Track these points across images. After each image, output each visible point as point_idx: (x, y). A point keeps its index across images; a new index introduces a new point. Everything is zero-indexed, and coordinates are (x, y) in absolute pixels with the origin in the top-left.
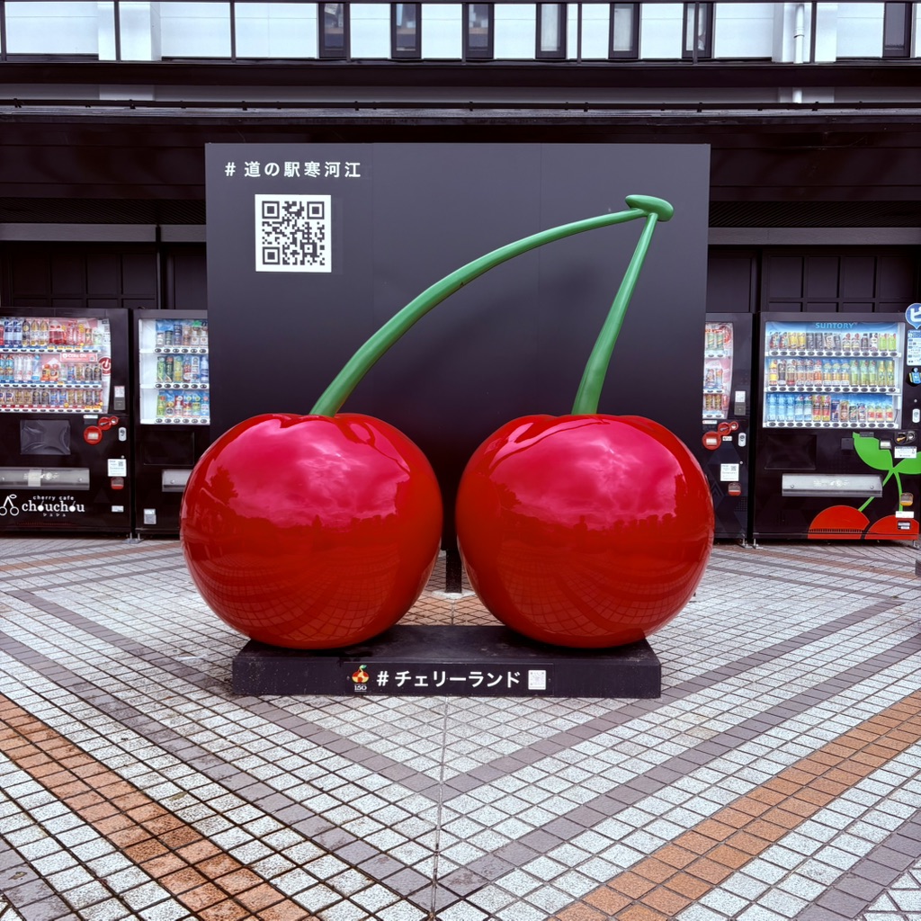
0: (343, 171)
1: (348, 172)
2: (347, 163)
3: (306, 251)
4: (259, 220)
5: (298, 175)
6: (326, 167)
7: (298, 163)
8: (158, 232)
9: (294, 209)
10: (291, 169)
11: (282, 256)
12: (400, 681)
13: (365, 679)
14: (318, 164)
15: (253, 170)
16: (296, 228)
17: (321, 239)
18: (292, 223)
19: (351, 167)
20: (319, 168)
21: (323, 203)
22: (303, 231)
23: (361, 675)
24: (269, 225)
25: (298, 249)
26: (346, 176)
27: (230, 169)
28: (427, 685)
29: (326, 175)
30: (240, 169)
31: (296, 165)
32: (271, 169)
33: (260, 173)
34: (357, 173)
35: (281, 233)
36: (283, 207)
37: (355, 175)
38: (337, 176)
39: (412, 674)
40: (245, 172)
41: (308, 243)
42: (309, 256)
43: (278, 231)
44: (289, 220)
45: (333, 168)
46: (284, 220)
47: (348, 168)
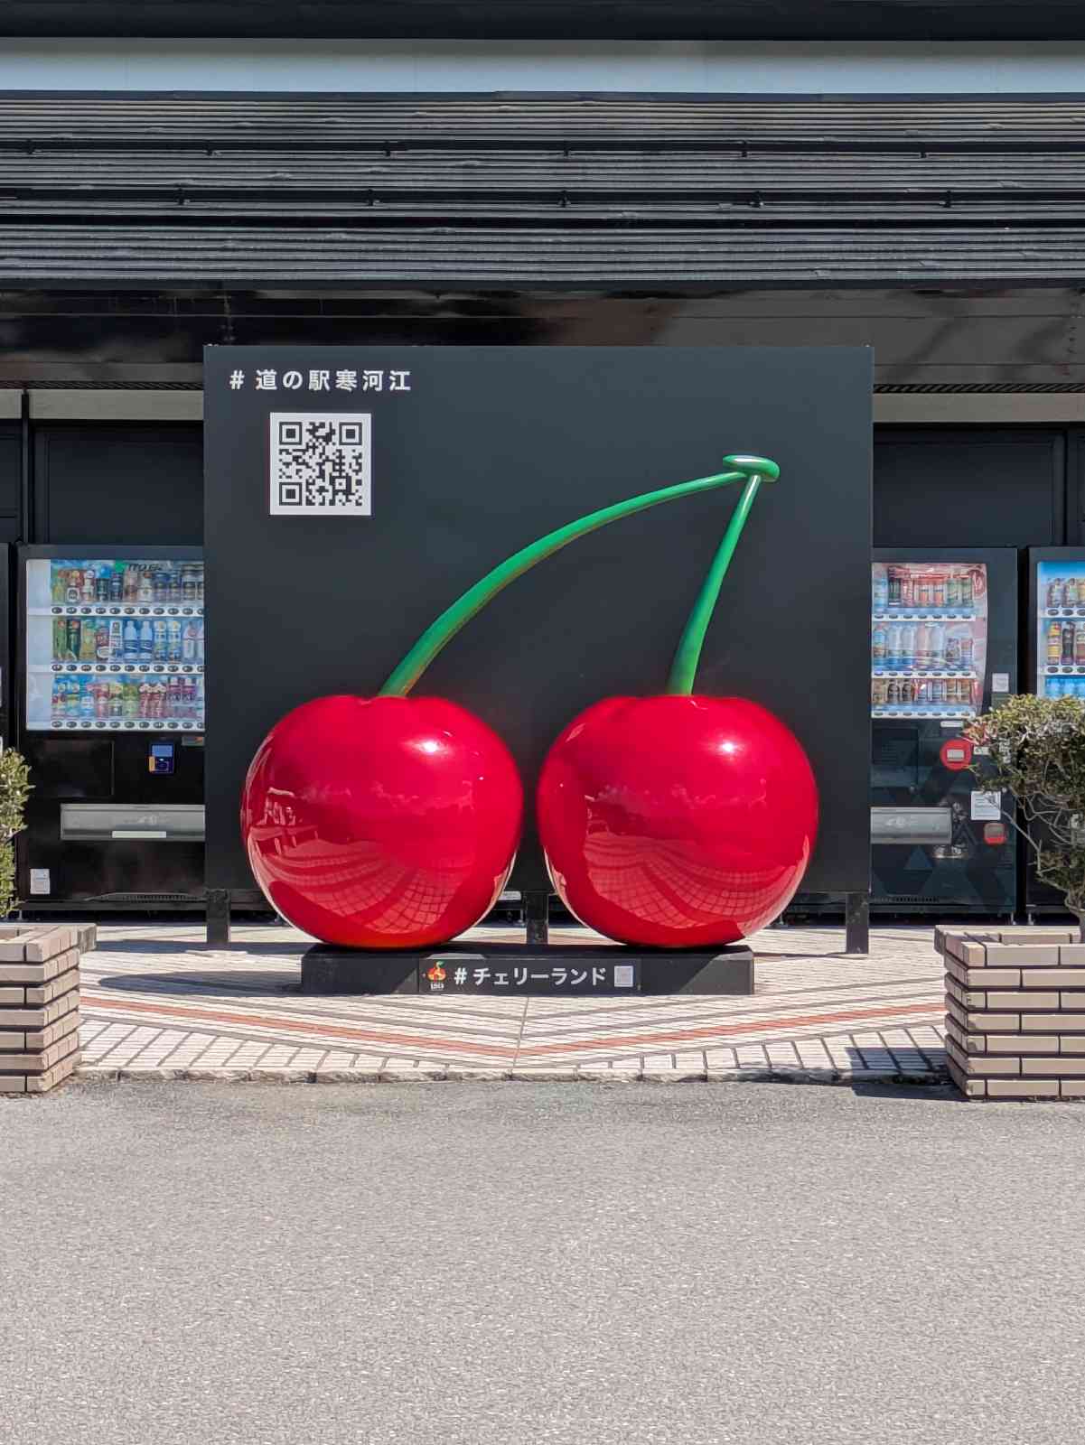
0: (387, 382)
1: (394, 384)
2: (392, 372)
3: (338, 487)
4: (275, 446)
5: (328, 387)
6: (365, 378)
7: (327, 373)
8: (25, 400)
9: (322, 432)
10: (318, 380)
11: (305, 494)
12: (478, 978)
13: (442, 977)
14: (354, 373)
15: (267, 380)
16: (324, 457)
17: (357, 472)
18: (319, 450)
19: (398, 378)
20: (356, 378)
21: (360, 425)
22: (333, 461)
23: (438, 972)
24: (288, 453)
25: (327, 485)
26: (392, 388)
27: (237, 380)
28: (507, 983)
29: (365, 388)
30: (250, 380)
31: (324, 375)
32: (292, 379)
33: (277, 384)
34: (406, 385)
35: (304, 463)
36: (308, 430)
37: (402, 387)
38: (379, 389)
39: (492, 972)
40: (257, 383)
41: (340, 477)
42: (340, 494)
43: (300, 461)
44: (314, 447)
45: (374, 379)
46: (308, 447)
47: (393, 379)
